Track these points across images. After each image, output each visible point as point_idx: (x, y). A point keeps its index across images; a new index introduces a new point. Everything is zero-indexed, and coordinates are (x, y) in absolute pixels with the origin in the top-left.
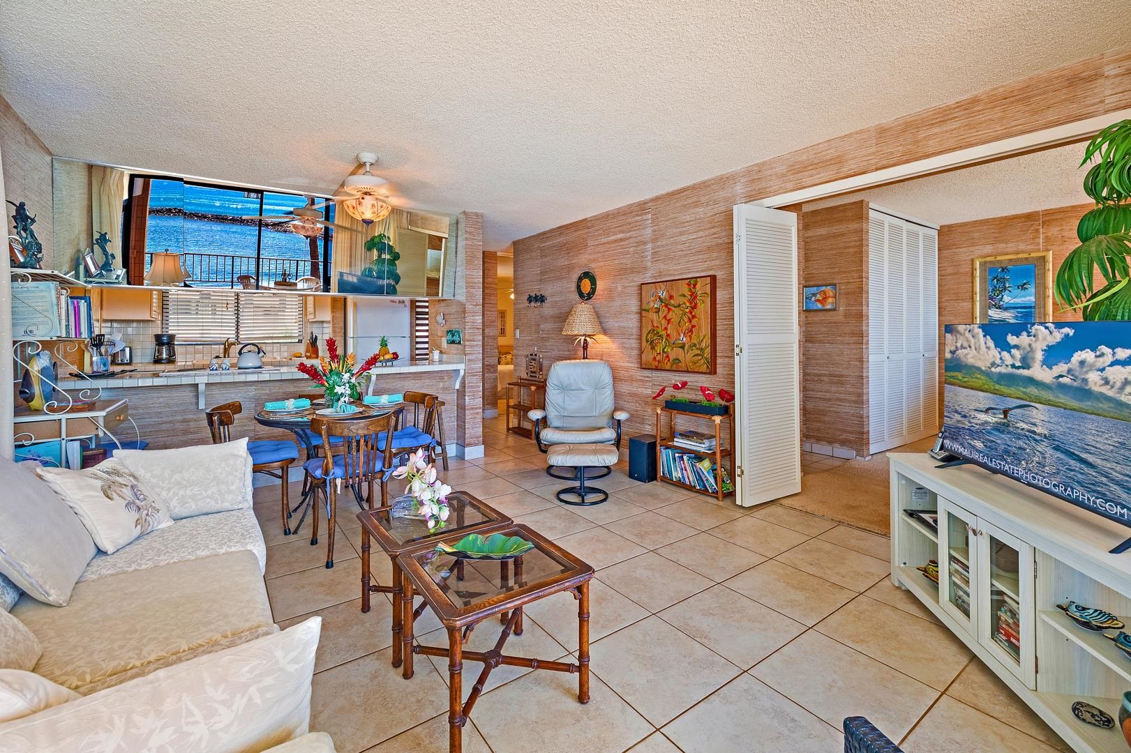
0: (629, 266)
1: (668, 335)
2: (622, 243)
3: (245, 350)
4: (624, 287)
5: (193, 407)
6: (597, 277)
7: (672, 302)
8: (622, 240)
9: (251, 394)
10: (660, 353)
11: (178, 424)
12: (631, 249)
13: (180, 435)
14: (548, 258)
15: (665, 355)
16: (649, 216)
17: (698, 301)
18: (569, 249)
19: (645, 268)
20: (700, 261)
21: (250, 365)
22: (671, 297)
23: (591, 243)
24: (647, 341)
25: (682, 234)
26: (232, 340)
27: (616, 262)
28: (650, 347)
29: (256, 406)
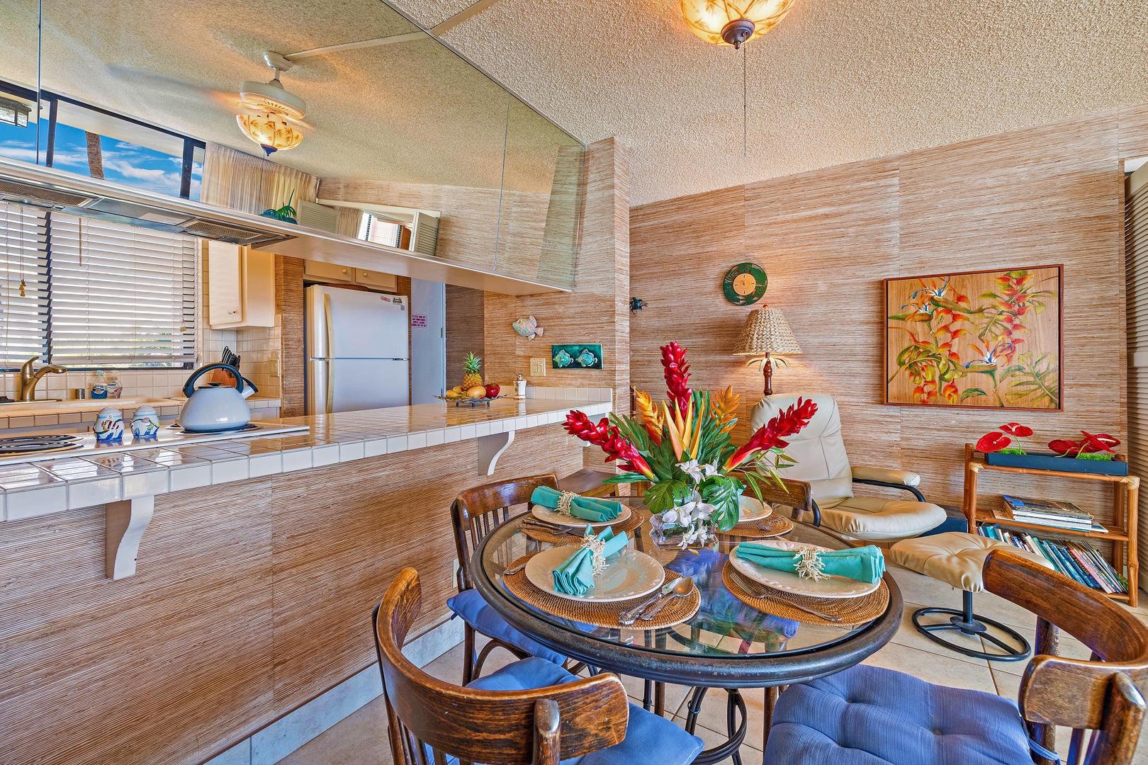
0: (845, 255)
1: (953, 355)
2: (824, 222)
3: (199, 382)
4: (833, 285)
5: (91, 573)
6: (767, 272)
7: (963, 304)
8: (826, 216)
9: (262, 504)
10: (933, 382)
11: (32, 645)
12: (851, 230)
13: (38, 685)
14: (648, 245)
15: (944, 384)
16: (896, 181)
17: (1027, 304)
18: (695, 230)
19: (887, 258)
20: (1020, 245)
21: (223, 421)
22: (961, 298)
23: (749, 221)
24: (901, 364)
25: (973, 206)
26: (38, 364)
27: (816, 248)
28: (907, 372)
29: (274, 536)
